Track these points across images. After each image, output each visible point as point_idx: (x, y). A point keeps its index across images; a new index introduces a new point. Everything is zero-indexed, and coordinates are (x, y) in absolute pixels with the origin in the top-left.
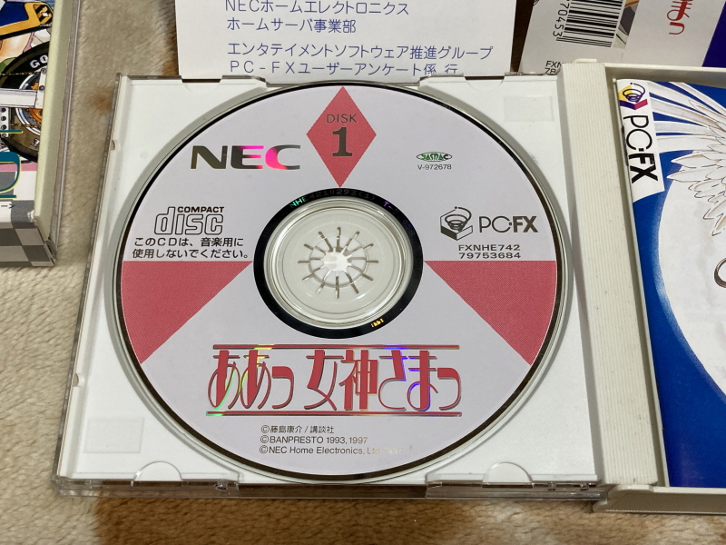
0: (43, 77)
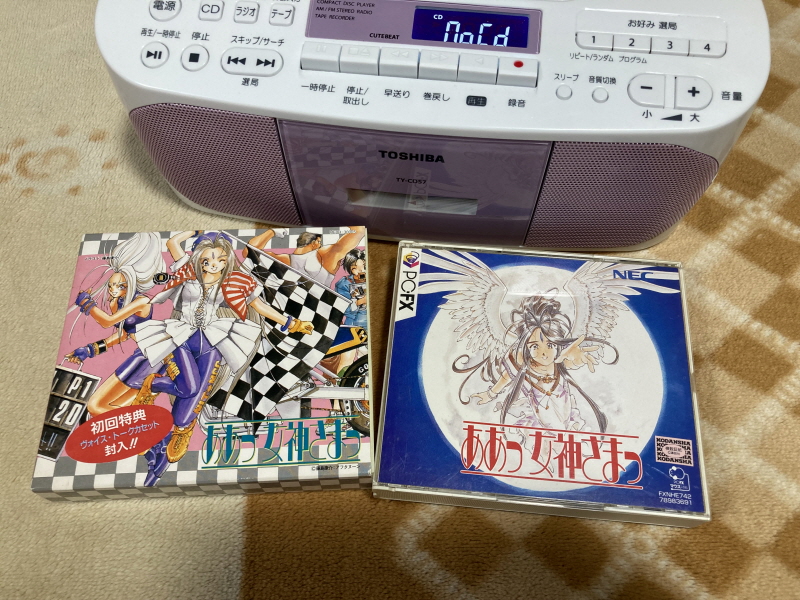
0: (367, 378)
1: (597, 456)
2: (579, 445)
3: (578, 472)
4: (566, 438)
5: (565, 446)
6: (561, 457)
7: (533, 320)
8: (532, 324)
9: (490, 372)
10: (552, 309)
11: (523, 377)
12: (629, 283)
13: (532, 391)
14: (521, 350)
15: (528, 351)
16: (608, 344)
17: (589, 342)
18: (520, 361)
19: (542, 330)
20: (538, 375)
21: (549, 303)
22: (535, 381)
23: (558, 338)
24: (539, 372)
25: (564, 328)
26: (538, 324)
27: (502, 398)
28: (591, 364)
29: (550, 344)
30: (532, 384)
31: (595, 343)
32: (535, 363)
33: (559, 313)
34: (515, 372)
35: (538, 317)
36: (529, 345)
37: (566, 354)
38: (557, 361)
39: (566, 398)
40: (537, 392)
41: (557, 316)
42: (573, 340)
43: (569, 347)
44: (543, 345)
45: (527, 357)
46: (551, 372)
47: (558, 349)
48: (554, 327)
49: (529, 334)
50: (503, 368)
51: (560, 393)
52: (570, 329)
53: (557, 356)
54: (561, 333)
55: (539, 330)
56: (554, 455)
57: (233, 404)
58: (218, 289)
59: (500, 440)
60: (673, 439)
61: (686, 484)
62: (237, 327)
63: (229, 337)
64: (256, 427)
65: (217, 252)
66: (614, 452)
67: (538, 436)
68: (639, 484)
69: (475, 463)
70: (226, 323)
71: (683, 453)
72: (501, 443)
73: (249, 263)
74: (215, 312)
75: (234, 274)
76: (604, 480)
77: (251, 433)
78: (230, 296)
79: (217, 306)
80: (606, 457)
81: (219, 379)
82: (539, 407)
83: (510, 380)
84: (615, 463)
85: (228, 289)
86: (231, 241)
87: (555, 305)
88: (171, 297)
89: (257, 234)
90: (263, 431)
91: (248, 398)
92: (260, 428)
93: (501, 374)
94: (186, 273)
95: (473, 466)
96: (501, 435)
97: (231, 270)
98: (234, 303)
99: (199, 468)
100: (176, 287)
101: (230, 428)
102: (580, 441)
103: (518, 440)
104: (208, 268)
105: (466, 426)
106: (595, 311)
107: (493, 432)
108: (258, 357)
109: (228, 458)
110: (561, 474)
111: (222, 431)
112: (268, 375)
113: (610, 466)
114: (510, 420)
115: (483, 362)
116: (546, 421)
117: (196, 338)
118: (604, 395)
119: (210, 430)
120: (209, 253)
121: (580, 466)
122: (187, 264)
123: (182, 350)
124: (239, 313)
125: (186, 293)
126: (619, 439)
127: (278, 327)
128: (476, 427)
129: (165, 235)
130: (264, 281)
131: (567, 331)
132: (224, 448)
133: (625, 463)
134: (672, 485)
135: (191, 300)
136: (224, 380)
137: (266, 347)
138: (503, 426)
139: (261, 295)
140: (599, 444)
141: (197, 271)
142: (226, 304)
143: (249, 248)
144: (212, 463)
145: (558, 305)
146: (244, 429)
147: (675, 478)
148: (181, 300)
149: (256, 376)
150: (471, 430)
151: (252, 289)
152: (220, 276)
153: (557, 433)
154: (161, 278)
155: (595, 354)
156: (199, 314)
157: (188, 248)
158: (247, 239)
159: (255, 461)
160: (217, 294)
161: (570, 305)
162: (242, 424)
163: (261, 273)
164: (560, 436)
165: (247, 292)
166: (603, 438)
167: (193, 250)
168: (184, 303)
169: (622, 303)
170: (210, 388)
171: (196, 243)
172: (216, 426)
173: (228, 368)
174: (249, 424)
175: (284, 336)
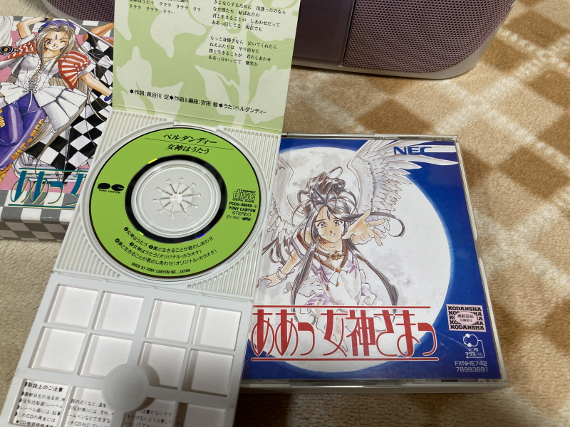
1: (390, 330)
2: (371, 320)
3: (372, 348)
4: (358, 315)
5: (358, 323)
6: (354, 335)
7: (319, 199)
8: (319, 203)
9: (279, 254)
10: (338, 188)
11: (312, 256)
12: (409, 158)
13: (322, 269)
14: (308, 229)
15: (316, 229)
16: (394, 217)
17: (375, 217)
18: (308, 240)
19: (329, 208)
20: (327, 252)
21: (334, 182)
22: (324, 258)
23: (344, 215)
24: (328, 249)
25: (349, 204)
26: (324, 203)
27: (292, 278)
28: (378, 237)
29: (337, 221)
30: (321, 261)
31: (380, 217)
32: (323, 241)
33: (344, 191)
34: (303, 251)
35: (324, 196)
36: (317, 224)
37: (353, 230)
38: (344, 238)
39: (356, 273)
40: (326, 269)
41: (343, 194)
42: (358, 216)
43: (356, 223)
44: (330, 223)
45: (315, 235)
46: (339, 248)
47: (345, 226)
48: (340, 204)
49: (316, 213)
50: (292, 248)
51: (349, 269)
52: (355, 205)
53: (345, 232)
54: (347, 209)
55: (326, 209)
56: (347, 333)
57: (49, 155)
58: (55, 63)
59: (291, 322)
60: (464, 306)
61: (480, 350)
62: (65, 94)
63: (57, 101)
64: (66, 175)
65: (60, 35)
66: (407, 325)
67: (330, 315)
68: (434, 355)
69: (266, 349)
70: (56, 90)
71: (475, 319)
72: (292, 325)
73: (87, 46)
74: (47, 80)
75: (71, 53)
76: (399, 354)
77: (61, 180)
78: (64, 69)
79: (51, 76)
80: (399, 330)
81: (40, 133)
82: (330, 285)
83: (299, 260)
84: (408, 335)
85: (64, 64)
86: (75, 28)
87: (340, 184)
88: (11, 65)
89: (99, 25)
90: (72, 179)
91: (64, 152)
92: (70, 177)
93: (290, 254)
94: (29, 48)
95: (264, 353)
96: (292, 316)
97: (70, 49)
98: (67, 75)
99: (6, 205)
100: (17, 58)
101: (42, 174)
102: (372, 316)
103: (309, 320)
104: (50, 47)
105: (256, 310)
106: (378, 186)
107: (284, 314)
108: (79, 119)
109: (35, 199)
110: (355, 352)
111: (35, 176)
112: (86, 135)
113: (404, 340)
114: (300, 300)
115: (272, 244)
116: (337, 298)
117: (26, 99)
118: (393, 267)
119: (23, 174)
120: (52, 35)
121: (374, 342)
122: (32, 42)
123: (12, 108)
124: (70, 84)
125: (25, 63)
126: (411, 311)
127: (102, 97)
128: (266, 310)
129: (18, 18)
130: (98, 60)
131: (353, 207)
132: (33, 190)
133: (418, 335)
134: (467, 354)
135: (28, 69)
136: (44, 135)
137: (89, 111)
138: (294, 307)
139: (93, 71)
140: (392, 317)
141: (39, 48)
142: (60, 75)
143: (89, 35)
144: (19, 202)
145: (343, 183)
146: (55, 176)
147: (470, 345)
148: (19, 68)
149: (75, 134)
150: (260, 314)
151: (85, 66)
152: (59, 53)
153: (348, 310)
154: (6, 50)
155: (381, 228)
156: (33, 82)
157: (36, 29)
158: (90, 28)
159: (60, 204)
160: (52, 67)
161: (354, 183)
162: (54, 172)
163: (96, 54)
164: (352, 313)
165: (80, 67)
166: (395, 311)
167: (39, 31)
168: (21, 71)
169: (403, 176)
170: (30, 140)
171: (43, 27)
172: (29, 171)
173: (51, 126)
174: (60, 172)
175: (107, 105)
